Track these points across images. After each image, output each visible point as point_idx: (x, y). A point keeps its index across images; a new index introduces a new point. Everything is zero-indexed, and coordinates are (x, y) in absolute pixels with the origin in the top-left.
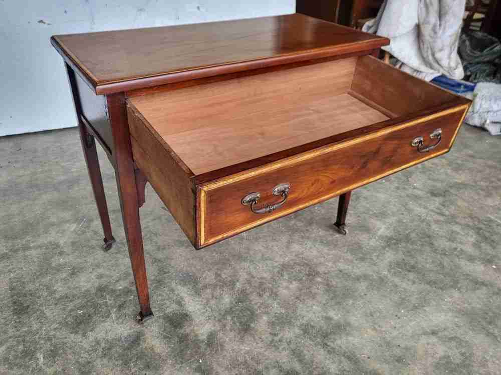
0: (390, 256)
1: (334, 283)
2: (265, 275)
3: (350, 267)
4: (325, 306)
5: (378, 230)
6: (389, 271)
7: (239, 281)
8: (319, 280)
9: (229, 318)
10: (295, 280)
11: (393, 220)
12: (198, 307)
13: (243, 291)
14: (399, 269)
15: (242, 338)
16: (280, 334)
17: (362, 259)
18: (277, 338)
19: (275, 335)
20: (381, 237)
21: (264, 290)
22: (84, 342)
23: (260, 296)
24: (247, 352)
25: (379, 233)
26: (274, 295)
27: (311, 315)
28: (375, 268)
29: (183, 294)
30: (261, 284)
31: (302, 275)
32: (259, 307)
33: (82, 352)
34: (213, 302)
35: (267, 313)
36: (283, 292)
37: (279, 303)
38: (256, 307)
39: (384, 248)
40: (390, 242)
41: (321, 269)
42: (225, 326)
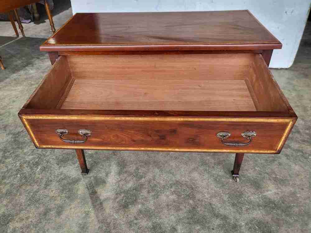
0: (258, 214)
1: (199, 209)
2: (162, 182)
3: (219, 205)
4: (179, 221)
5: (267, 191)
6: (246, 224)
7: (145, 178)
8: (191, 202)
9: (123, 195)
10: (176, 194)
11: (288, 190)
12: (114, 181)
13: (142, 185)
14: (256, 227)
15: (119, 209)
16: (140, 220)
17: (233, 205)
18: (135, 221)
19: (136, 219)
20: (265, 197)
21: (153, 190)
22: (57, 170)
23: (149, 192)
24: (115, 219)
25: (266, 194)
26: (157, 196)
27: (166, 220)
28: (238, 216)
29: (113, 171)
30: (155, 186)
31: (183, 194)
32: (143, 199)
33: (53, 175)
34: (122, 183)
35: (143, 204)
36: (163, 198)
37: (154, 203)
38: (141, 197)
39: (259, 206)
40: (269, 205)
41: (199, 196)
42: (117, 198)
